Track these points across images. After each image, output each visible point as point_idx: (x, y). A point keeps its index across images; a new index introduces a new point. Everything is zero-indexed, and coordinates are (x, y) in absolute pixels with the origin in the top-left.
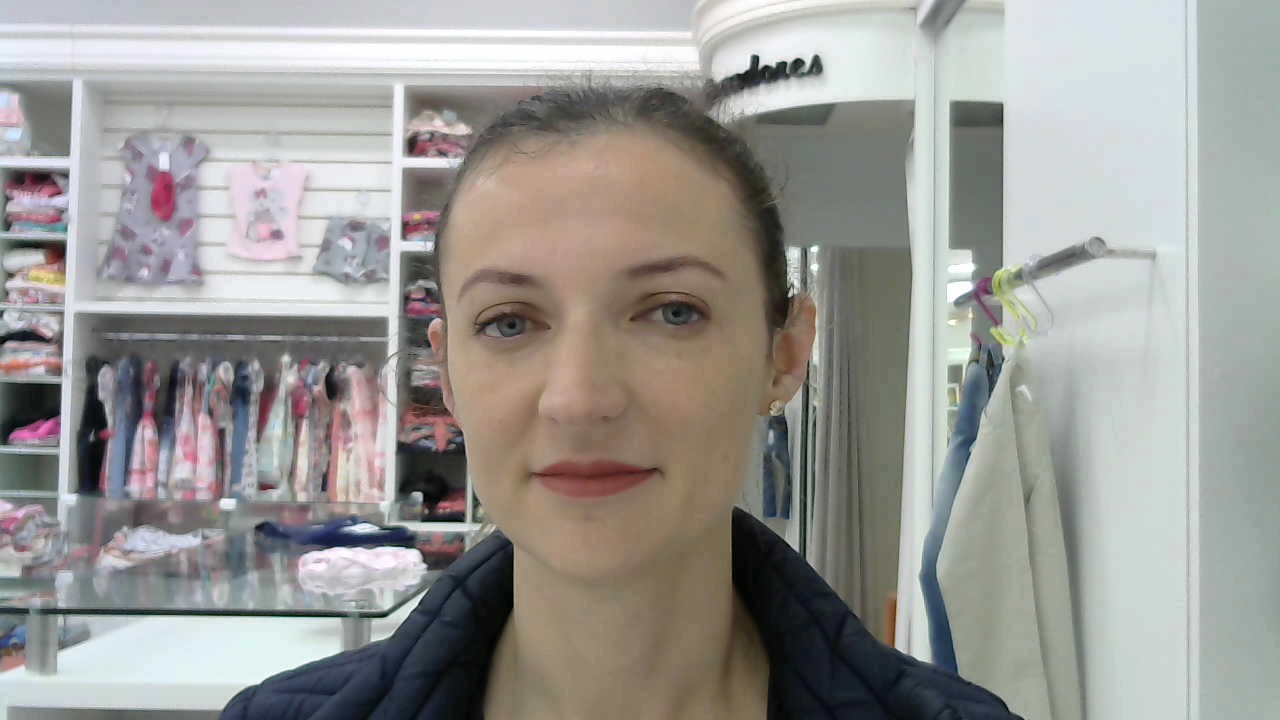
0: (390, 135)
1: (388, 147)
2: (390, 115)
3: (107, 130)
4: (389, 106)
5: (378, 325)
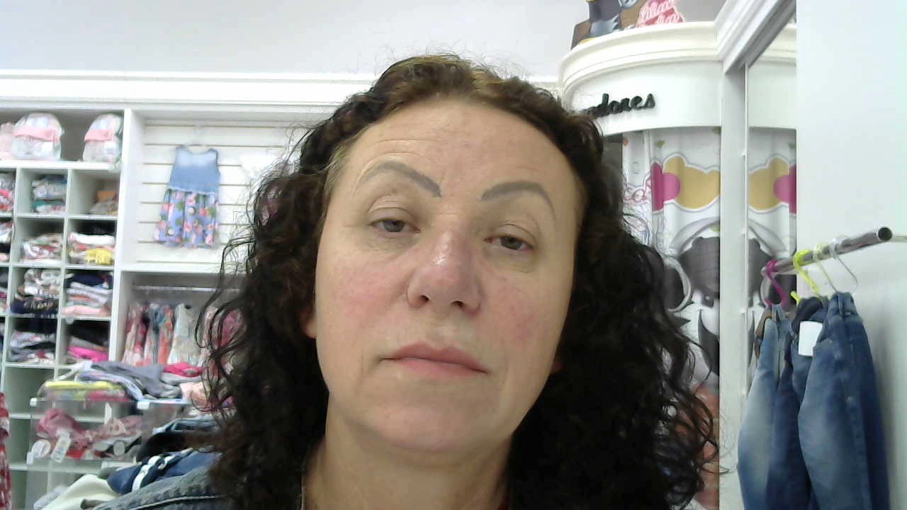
3: (147, 144)
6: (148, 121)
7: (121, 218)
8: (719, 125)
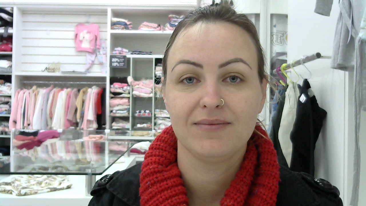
0: (107, 23)
1: (106, 27)
2: (107, 18)
3: (24, 22)
4: (106, 15)
5: (104, 79)
6: (24, 12)
7: (14, 53)
8: (259, 13)
